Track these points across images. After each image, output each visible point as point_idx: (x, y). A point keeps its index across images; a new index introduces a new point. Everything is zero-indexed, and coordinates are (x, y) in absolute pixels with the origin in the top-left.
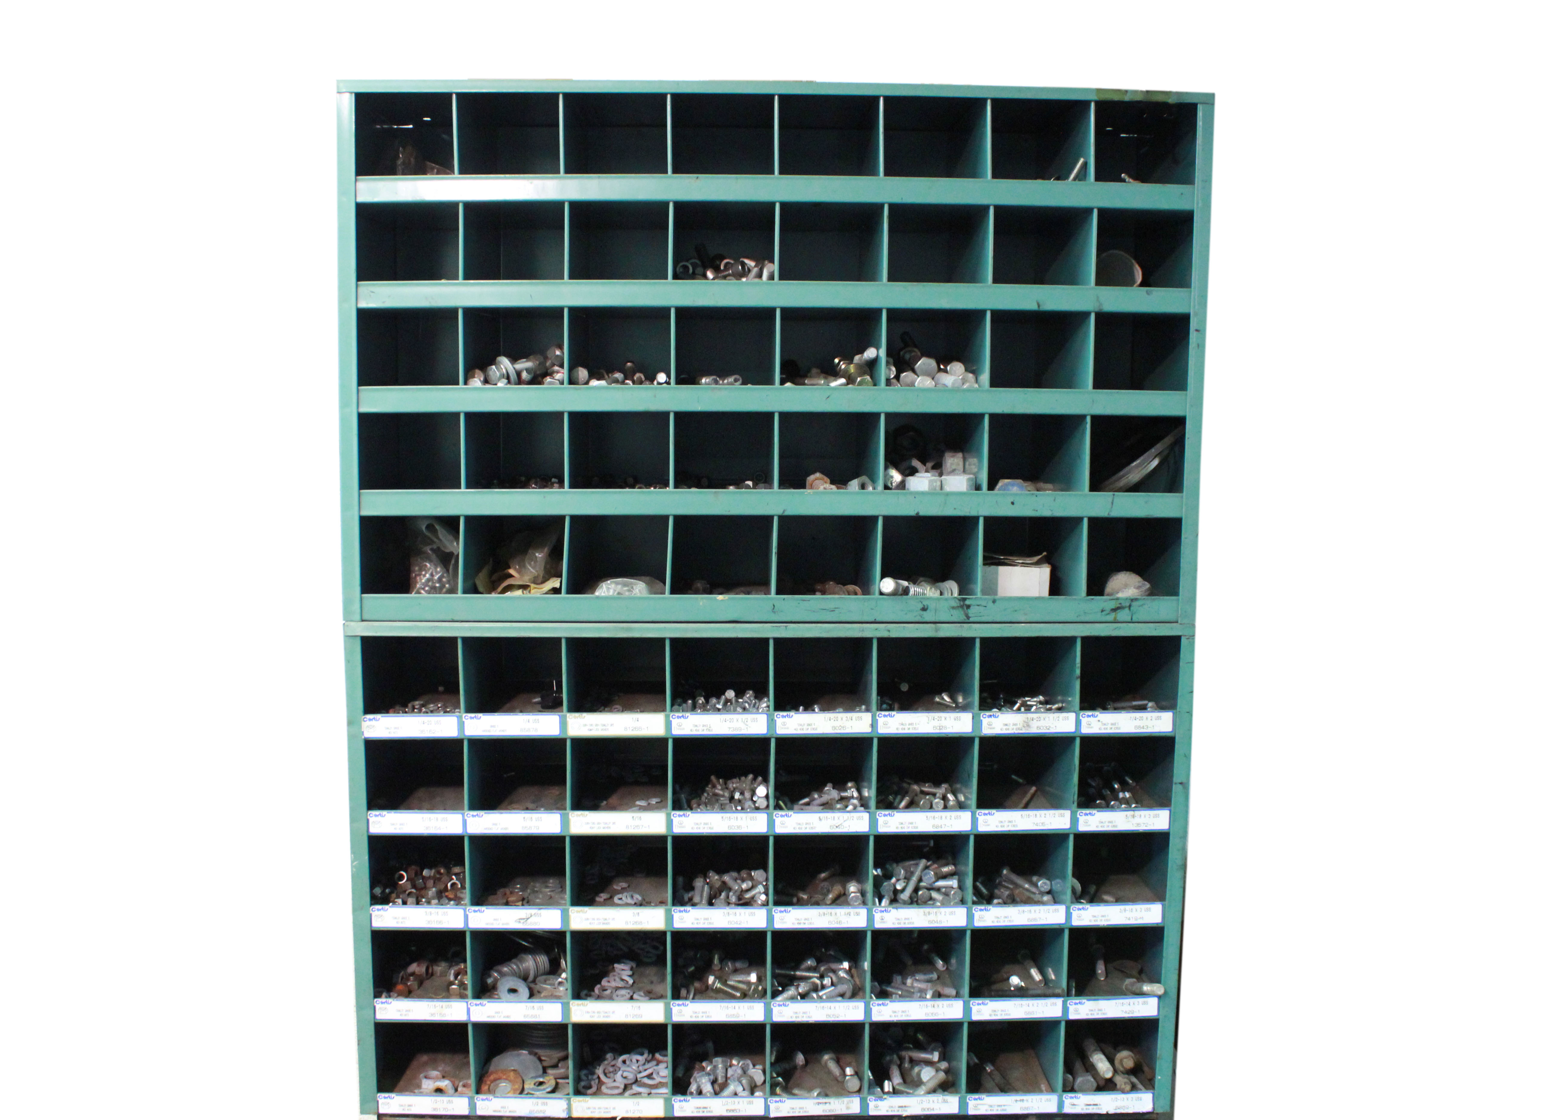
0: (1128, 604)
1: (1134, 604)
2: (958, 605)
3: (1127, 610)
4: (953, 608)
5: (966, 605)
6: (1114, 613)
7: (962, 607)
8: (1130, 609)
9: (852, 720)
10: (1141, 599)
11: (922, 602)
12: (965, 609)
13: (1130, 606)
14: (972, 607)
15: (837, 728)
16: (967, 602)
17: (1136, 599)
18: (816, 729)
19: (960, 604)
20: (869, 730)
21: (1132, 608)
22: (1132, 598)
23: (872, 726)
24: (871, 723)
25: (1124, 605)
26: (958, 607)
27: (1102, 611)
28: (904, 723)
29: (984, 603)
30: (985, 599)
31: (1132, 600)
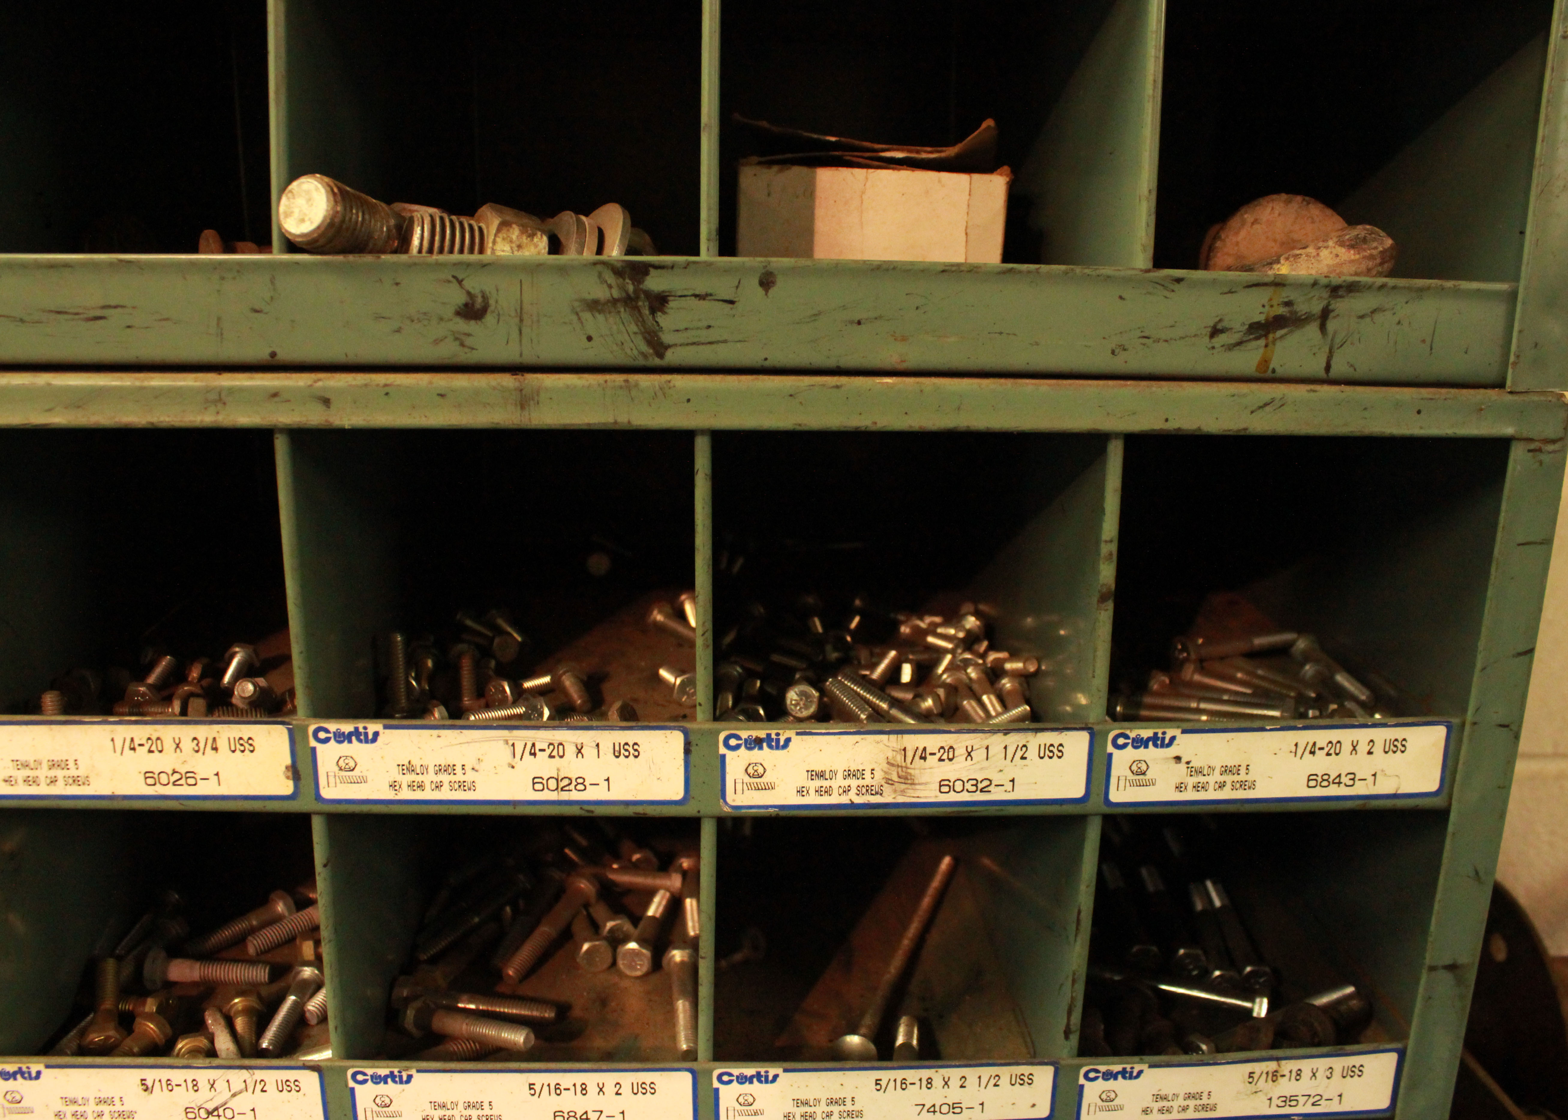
0: (1316, 308)
1: (1343, 306)
2: (616, 294)
3: (1312, 330)
4: (594, 306)
5: (648, 294)
6: (1262, 342)
7: (629, 301)
8: (1323, 328)
9: (215, 749)
10: (1369, 287)
11: (460, 282)
12: (646, 311)
13: (1325, 314)
14: (673, 304)
15: (164, 778)
16: (654, 283)
17: (1352, 288)
18: (86, 782)
19: (622, 288)
20: (286, 787)
21: (1331, 325)
22: (1336, 280)
23: (294, 772)
24: (288, 761)
25: (1302, 308)
26: (614, 302)
27: (1215, 332)
28: (416, 763)
29: (723, 287)
30: (727, 271)
31: (1335, 290)
